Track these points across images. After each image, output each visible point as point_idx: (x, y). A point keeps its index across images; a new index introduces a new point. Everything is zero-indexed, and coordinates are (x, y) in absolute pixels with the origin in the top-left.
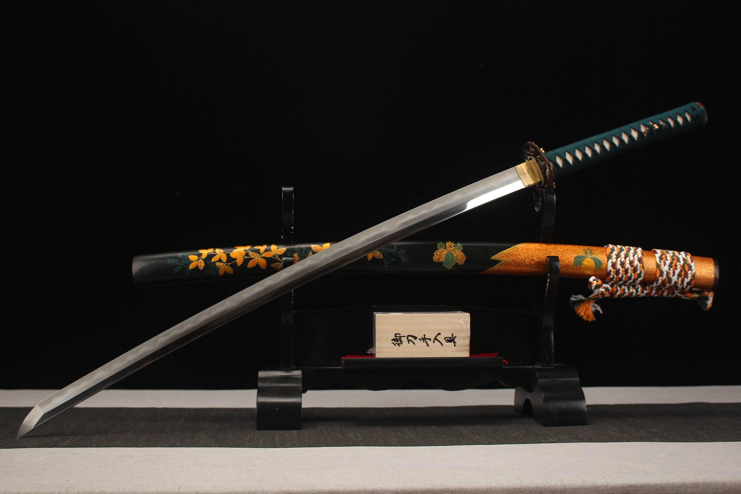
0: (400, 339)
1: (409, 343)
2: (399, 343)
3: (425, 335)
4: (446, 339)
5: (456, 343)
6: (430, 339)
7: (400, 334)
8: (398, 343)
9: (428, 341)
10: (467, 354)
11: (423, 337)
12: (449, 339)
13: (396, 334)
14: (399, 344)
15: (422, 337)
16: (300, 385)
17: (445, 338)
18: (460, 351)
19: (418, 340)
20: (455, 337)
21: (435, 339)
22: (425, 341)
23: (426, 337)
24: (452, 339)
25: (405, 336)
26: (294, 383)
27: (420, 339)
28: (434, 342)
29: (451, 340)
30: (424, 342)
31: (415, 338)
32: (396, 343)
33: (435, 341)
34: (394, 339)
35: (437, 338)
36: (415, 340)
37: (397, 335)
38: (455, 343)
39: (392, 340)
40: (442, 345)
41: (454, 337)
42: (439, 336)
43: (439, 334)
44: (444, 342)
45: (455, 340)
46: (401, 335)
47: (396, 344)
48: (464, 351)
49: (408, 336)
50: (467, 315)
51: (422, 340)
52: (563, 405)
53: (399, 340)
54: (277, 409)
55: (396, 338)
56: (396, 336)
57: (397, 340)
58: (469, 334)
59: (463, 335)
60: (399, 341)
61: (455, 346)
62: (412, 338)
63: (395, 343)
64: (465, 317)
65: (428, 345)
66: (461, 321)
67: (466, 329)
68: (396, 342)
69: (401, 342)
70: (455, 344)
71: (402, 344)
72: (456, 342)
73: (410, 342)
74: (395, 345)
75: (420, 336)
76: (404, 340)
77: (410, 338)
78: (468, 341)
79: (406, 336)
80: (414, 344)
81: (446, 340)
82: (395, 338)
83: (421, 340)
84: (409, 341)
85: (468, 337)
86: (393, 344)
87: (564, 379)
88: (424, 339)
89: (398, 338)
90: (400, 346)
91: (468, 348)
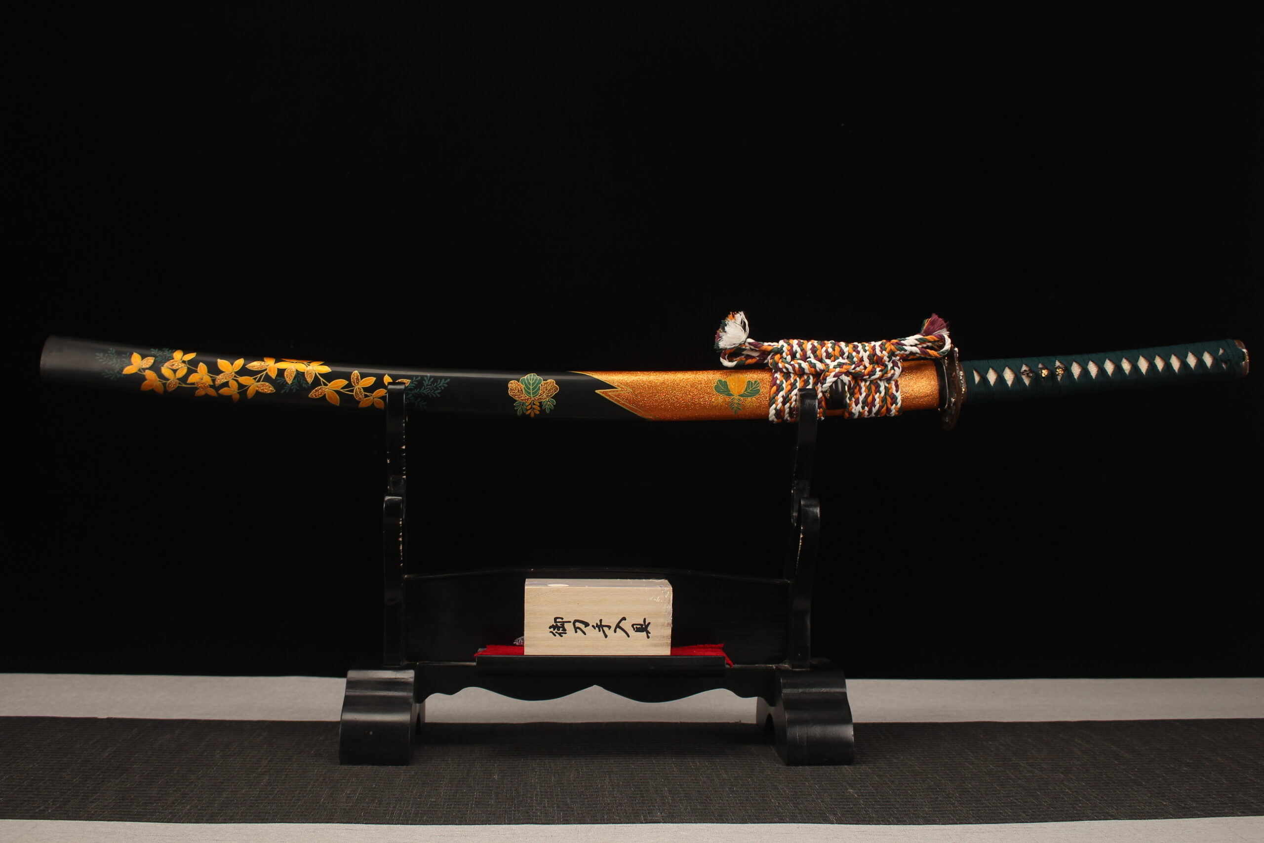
0: (563, 626)
1: (576, 632)
2: (561, 631)
3: (601, 621)
4: (635, 626)
5: (650, 633)
6: (609, 627)
7: (562, 619)
8: (559, 632)
9: (606, 629)
10: (666, 651)
11: (599, 624)
12: (638, 626)
13: (556, 619)
14: (560, 634)
15: (597, 624)
16: (411, 694)
17: (633, 626)
18: (656, 645)
19: (590, 627)
20: (649, 623)
21: (618, 626)
22: (601, 629)
23: (603, 624)
24: (644, 626)
25: (570, 622)
26: (402, 690)
27: (593, 626)
28: (615, 631)
29: (643, 628)
30: (600, 631)
31: (587, 625)
32: (556, 632)
33: (618, 629)
34: (553, 625)
35: (620, 625)
36: (585, 627)
37: (558, 620)
38: (648, 632)
39: (550, 628)
40: (628, 636)
41: (646, 624)
42: (623, 621)
43: (624, 619)
44: (631, 631)
45: (649, 629)
46: (564, 620)
47: (557, 634)
48: (662, 645)
49: (576, 621)
50: (667, 591)
51: (597, 629)
52: (817, 731)
53: (560, 627)
54: (371, 733)
55: (557, 625)
56: (555, 621)
57: (558, 627)
58: (670, 619)
59: (662, 620)
60: (561, 629)
61: (648, 637)
62: (580, 625)
63: (554, 632)
64: (665, 593)
65: (606, 636)
66: (658, 600)
67: (666, 611)
68: (556, 630)
69: (564, 630)
70: (649, 635)
71: (566, 633)
72: (650, 631)
73: (578, 630)
74: (555, 635)
75: (593, 622)
76: (569, 627)
77: (578, 624)
78: (668, 631)
79: (572, 622)
80: (585, 634)
81: (634, 629)
82: (555, 624)
83: (595, 629)
84: (576, 629)
85: (668, 624)
86: (551, 633)
87: (824, 690)
88: (600, 626)
89: (559, 624)
90: (562, 636)
91: (669, 641)
